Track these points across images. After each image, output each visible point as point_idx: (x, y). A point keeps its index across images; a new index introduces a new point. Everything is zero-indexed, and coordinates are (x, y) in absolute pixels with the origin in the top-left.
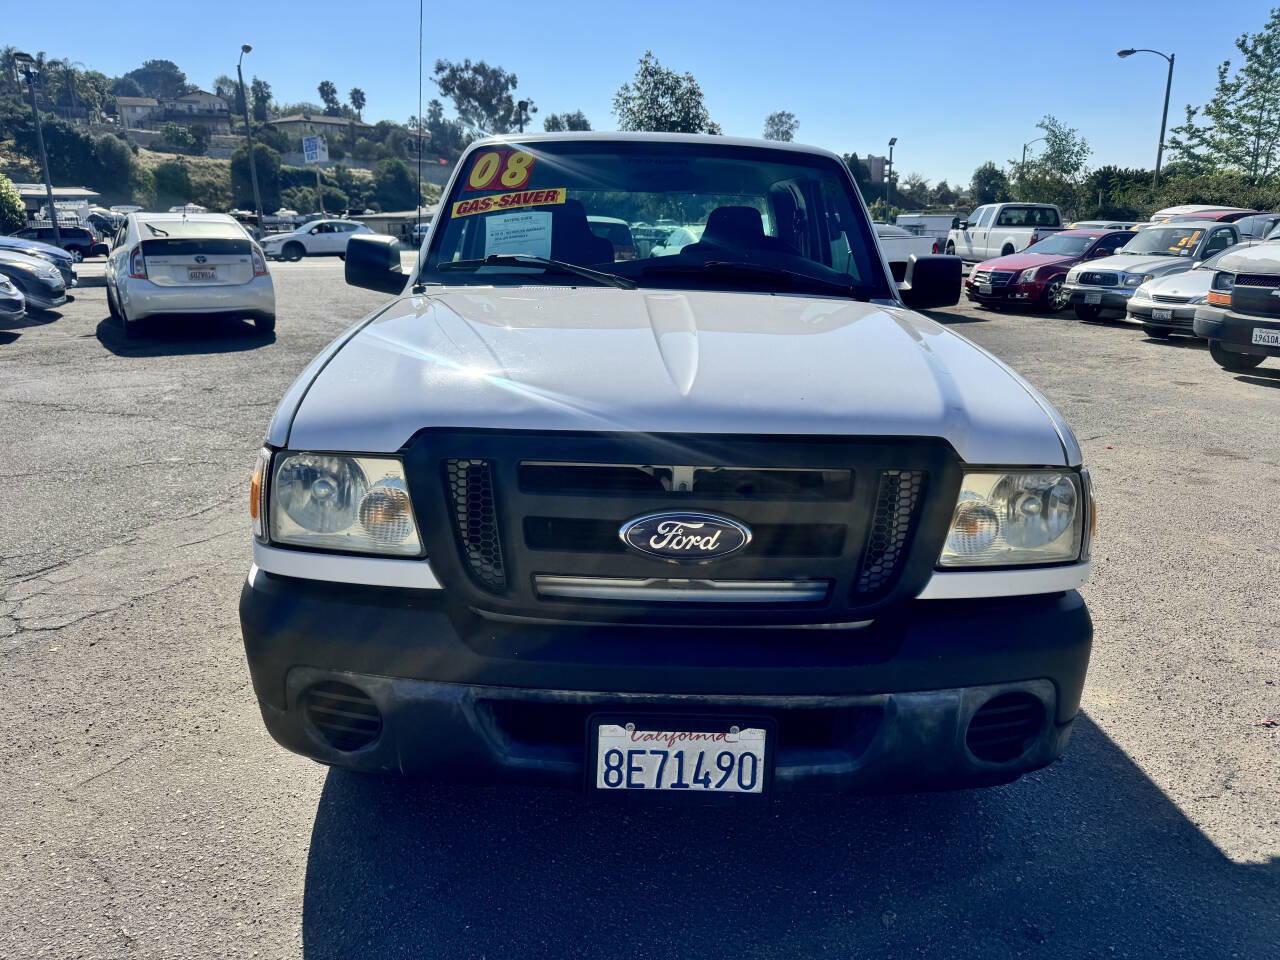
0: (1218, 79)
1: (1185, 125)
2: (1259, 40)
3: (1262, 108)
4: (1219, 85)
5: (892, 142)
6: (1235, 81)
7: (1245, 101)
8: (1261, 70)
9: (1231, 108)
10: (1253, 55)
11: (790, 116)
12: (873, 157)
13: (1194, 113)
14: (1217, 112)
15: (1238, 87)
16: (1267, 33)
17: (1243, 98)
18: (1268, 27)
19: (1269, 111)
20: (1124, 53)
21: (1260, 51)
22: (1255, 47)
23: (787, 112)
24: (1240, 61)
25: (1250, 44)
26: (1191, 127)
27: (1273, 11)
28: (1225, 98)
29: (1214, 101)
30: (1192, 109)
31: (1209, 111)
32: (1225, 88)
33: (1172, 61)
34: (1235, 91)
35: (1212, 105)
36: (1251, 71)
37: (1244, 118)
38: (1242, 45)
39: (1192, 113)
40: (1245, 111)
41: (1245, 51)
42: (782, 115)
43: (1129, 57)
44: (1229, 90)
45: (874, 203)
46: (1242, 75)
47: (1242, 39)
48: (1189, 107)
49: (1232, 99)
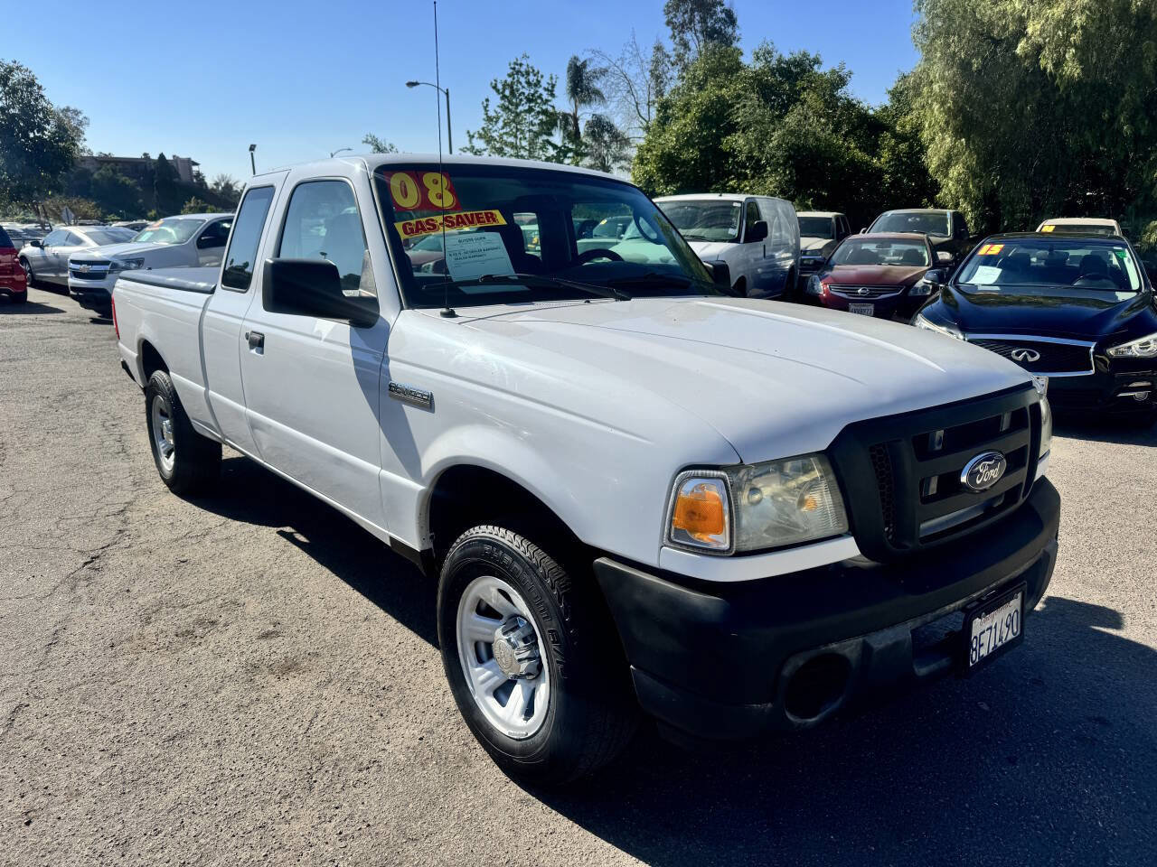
0: (483, 112)
1: (469, 146)
2: (505, 85)
3: (516, 137)
4: (485, 117)
5: (252, 148)
6: (494, 114)
7: (505, 130)
8: (510, 107)
9: (495, 135)
10: (504, 97)
11: (77, 113)
12: (178, 157)
13: (473, 137)
14: (486, 136)
15: (498, 118)
16: (509, 80)
17: (503, 128)
18: (509, 76)
19: (521, 139)
20: (411, 84)
21: (507, 93)
22: (504, 90)
23: (72, 108)
24: (496, 101)
25: (500, 86)
26: (473, 147)
27: (510, 64)
28: (491, 127)
29: (483, 129)
30: (472, 134)
31: (481, 136)
32: (489, 119)
33: (447, 94)
34: (496, 122)
35: (481, 131)
36: (505, 108)
37: (506, 144)
38: (495, 87)
39: (472, 137)
40: (505, 137)
41: (498, 91)
42: (67, 110)
43: (415, 88)
44: (492, 120)
45: (190, 201)
46: (499, 110)
47: (494, 82)
48: (468, 132)
49: (495, 128)
